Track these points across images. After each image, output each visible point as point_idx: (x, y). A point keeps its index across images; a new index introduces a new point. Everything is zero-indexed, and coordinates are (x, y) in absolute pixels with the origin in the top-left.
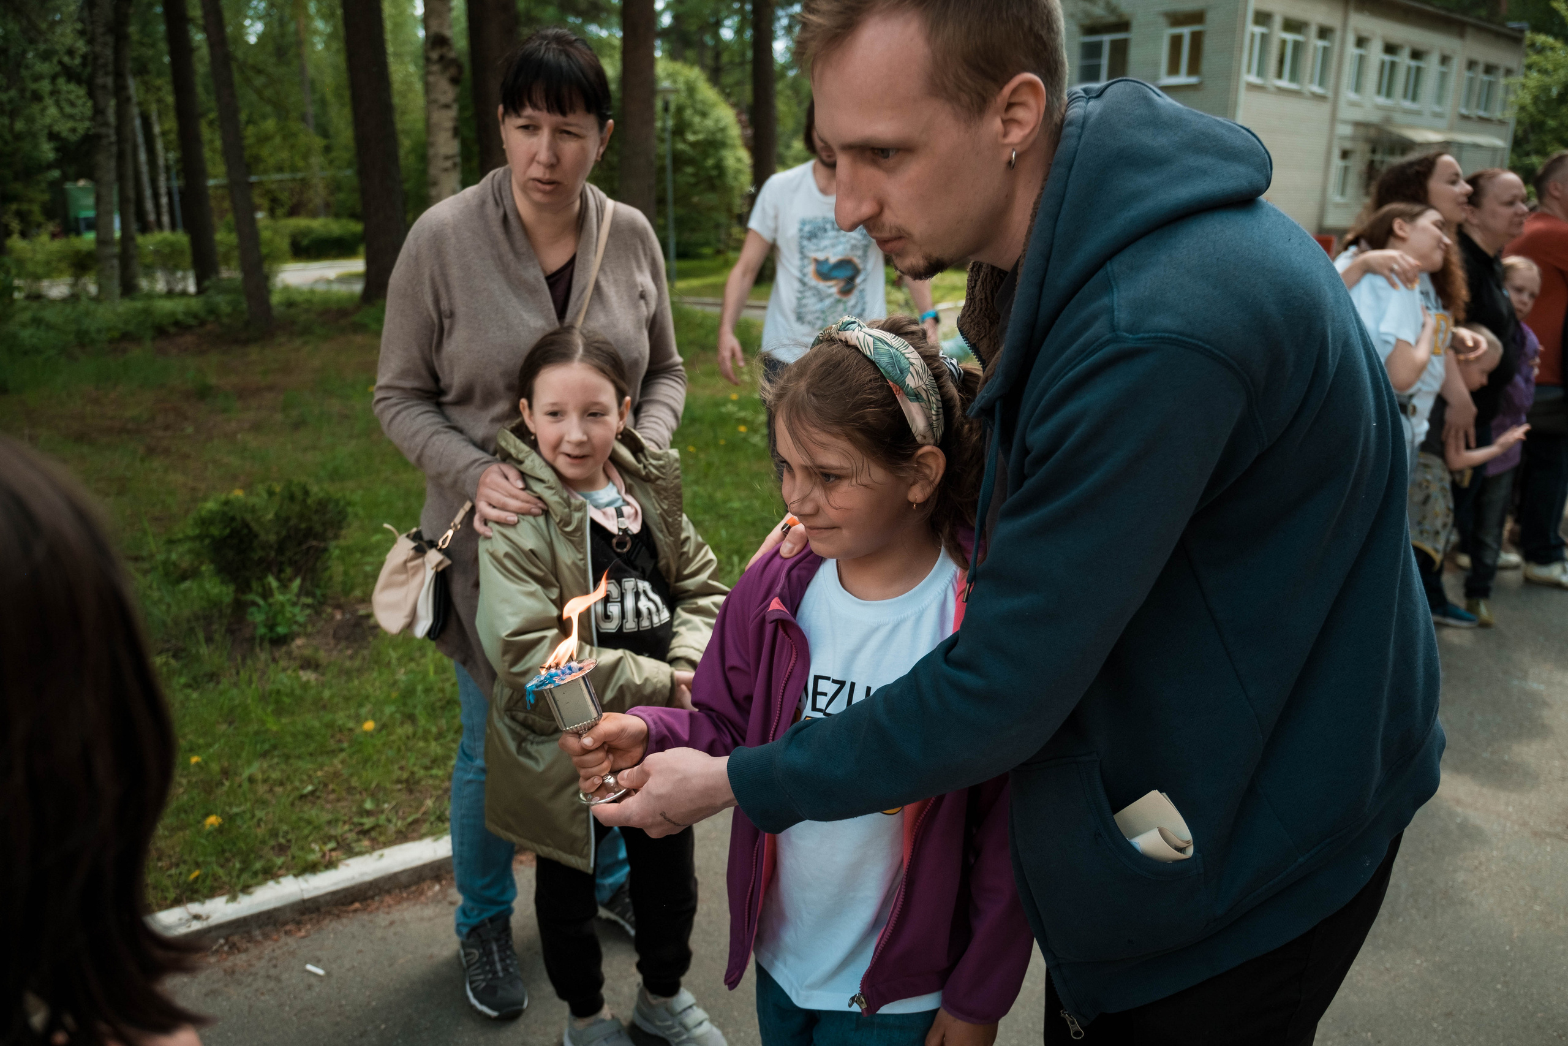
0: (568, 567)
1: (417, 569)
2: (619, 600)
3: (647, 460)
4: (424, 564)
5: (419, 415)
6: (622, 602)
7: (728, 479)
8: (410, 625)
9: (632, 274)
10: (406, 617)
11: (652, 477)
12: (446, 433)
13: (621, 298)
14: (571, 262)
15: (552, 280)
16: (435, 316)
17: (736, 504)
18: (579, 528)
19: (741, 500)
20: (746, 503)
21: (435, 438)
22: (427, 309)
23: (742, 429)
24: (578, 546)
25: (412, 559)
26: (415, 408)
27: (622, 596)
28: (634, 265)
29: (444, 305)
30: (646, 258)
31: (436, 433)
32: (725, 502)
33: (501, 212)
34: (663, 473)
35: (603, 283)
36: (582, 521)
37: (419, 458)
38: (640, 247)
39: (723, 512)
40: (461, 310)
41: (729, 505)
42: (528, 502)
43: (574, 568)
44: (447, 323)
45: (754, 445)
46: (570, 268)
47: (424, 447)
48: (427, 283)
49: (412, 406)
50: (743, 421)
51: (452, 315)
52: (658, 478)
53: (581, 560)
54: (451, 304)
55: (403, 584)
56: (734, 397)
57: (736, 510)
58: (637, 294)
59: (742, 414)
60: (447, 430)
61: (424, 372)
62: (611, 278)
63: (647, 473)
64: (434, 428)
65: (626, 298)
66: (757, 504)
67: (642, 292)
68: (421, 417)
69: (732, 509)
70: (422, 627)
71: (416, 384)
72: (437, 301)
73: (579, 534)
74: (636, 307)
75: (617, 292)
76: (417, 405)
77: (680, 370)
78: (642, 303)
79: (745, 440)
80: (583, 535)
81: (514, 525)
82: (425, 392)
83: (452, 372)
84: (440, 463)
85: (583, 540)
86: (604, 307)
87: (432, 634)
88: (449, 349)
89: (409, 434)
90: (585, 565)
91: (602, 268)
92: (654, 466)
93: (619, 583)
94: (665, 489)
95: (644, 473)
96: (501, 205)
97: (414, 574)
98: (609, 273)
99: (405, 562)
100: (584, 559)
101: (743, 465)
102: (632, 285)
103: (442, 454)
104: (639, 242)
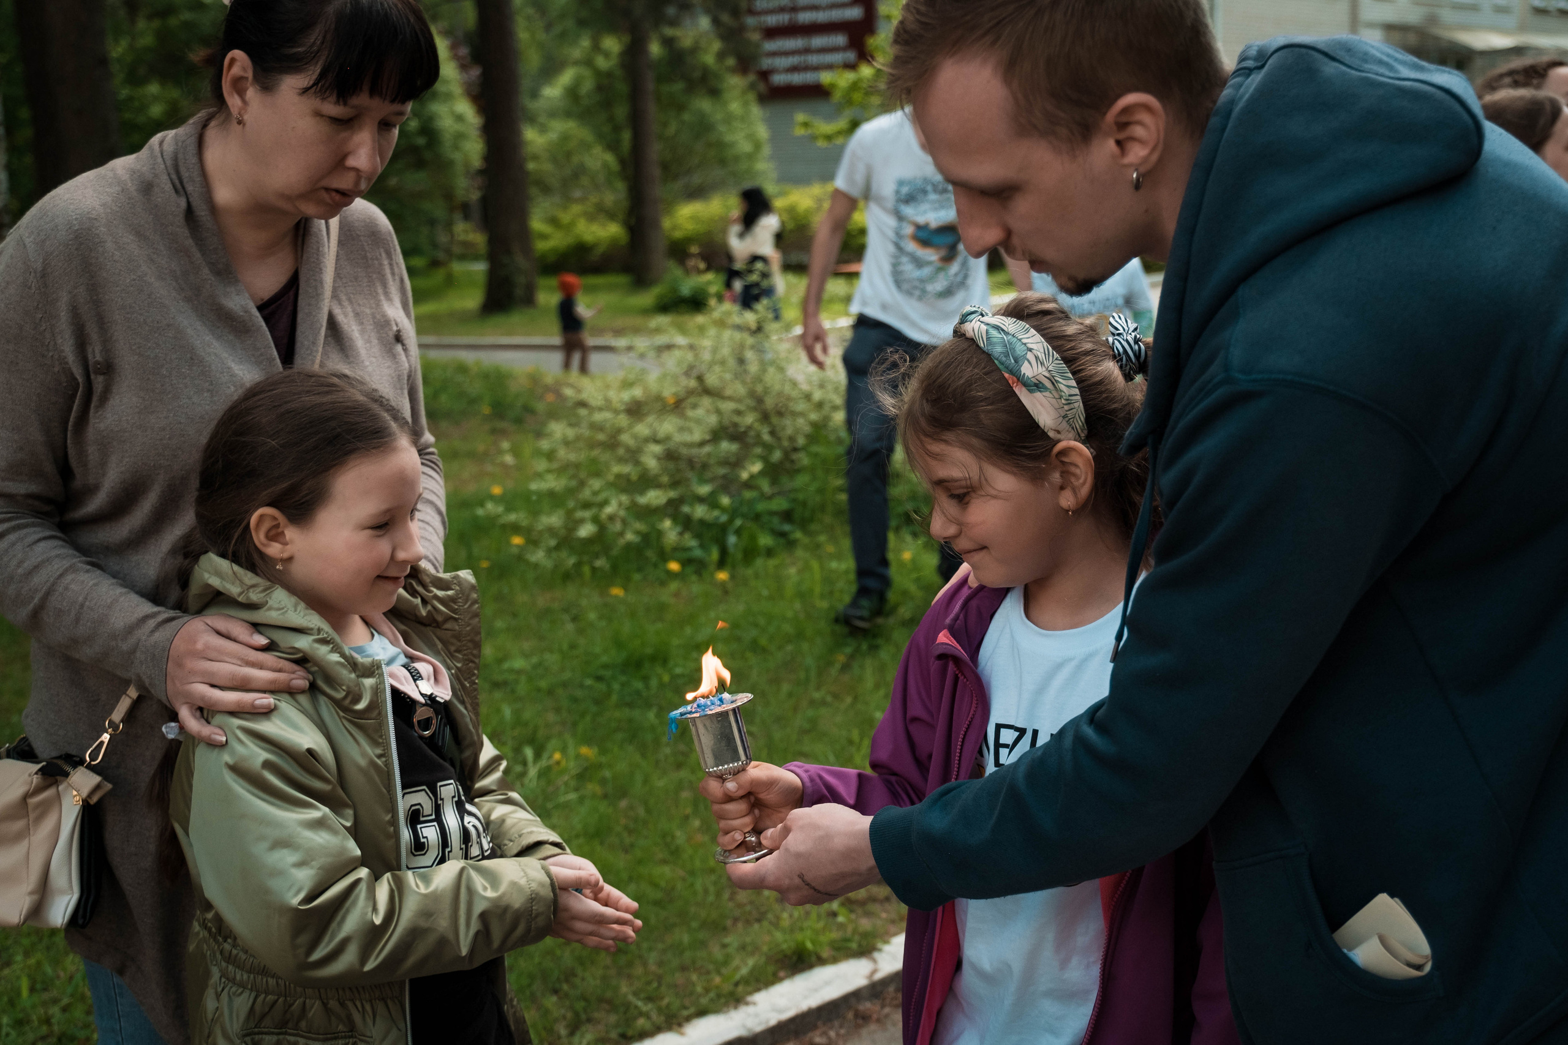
0: (360, 769)
1: (44, 809)
2: (433, 817)
3: (430, 591)
4: (58, 797)
5: (39, 540)
6: (439, 819)
7: (499, 624)
8: (37, 910)
9: (378, 304)
10: (31, 893)
11: (440, 618)
12: (87, 571)
13: (369, 341)
14: (293, 285)
15: (266, 312)
16: (78, 373)
17: (519, 663)
18: (375, 705)
19: (526, 656)
20: (535, 660)
21: (69, 577)
22: (63, 361)
23: (517, 540)
24: (375, 736)
25: (38, 790)
26: (32, 530)
27: (438, 810)
28: (380, 291)
29: (96, 354)
30: (394, 280)
31: (72, 569)
32: (500, 661)
33: (183, 203)
34: (454, 611)
35: (340, 318)
36: (377, 691)
37: (36, 614)
38: (386, 262)
39: (499, 678)
40: (126, 360)
41: (506, 665)
42: (280, 671)
43: (373, 772)
44: (99, 382)
45: (536, 566)
46: (292, 293)
47: (48, 594)
48: (64, 316)
49: (26, 526)
50: (516, 529)
51: (108, 369)
52: (449, 619)
53: (379, 756)
54: (107, 350)
55: (19, 837)
56: (497, 490)
57: (519, 672)
58: (391, 334)
59: (512, 517)
60: (89, 567)
61: (49, 468)
62: (349, 309)
63: (429, 612)
64: (66, 563)
65: (375, 342)
66: (552, 659)
67: (399, 331)
68: (42, 544)
69: (511, 671)
70: (61, 910)
71: (33, 488)
72: (81, 344)
73: (375, 714)
74: (394, 356)
75: (363, 332)
76: (33, 525)
77: (432, 453)
78: (399, 348)
79: (520, 558)
80: (381, 715)
81: (267, 713)
82: (48, 501)
83: (103, 464)
84: (77, 620)
85: (381, 725)
86: (347, 356)
87: (78, 920)
88: (102, 426)
89: (20, 571)
90: (388, 764)
91: (335, 296)
92: (441, 600)
93: (434, 791)
94: (458, 636)
95: (424, 613)
96: (182, 192)
97: (40, 818)
98: (346, 303)
99: (26, 797)
100: (385, 755)
101: (522, 598)
102: (383, 323)
103: (82, 606)
104: (384, 255)
